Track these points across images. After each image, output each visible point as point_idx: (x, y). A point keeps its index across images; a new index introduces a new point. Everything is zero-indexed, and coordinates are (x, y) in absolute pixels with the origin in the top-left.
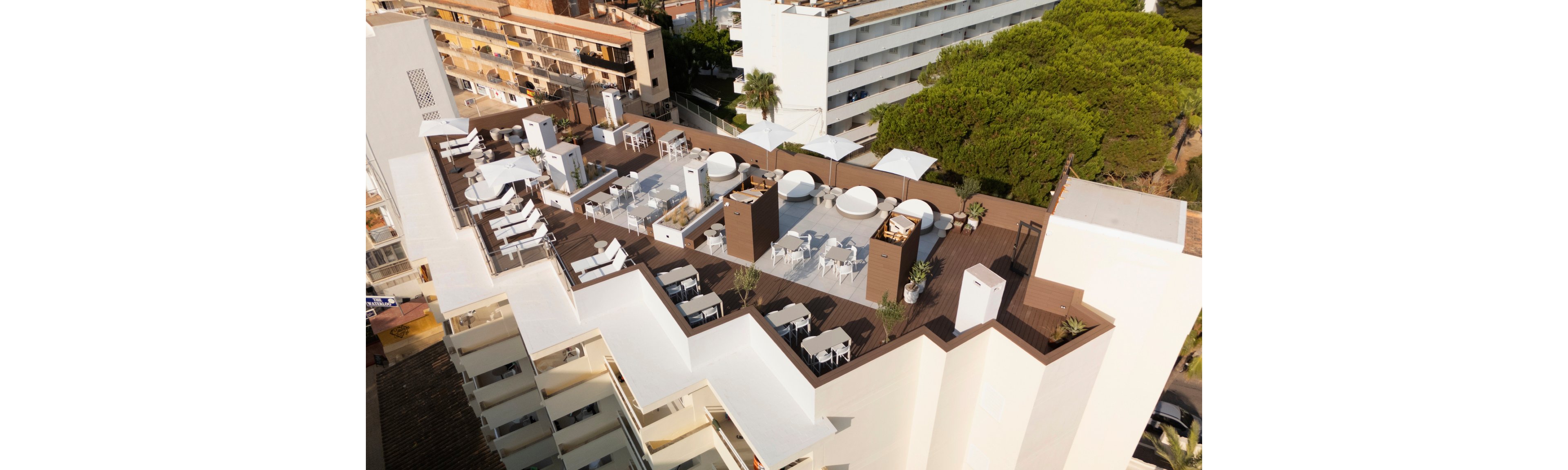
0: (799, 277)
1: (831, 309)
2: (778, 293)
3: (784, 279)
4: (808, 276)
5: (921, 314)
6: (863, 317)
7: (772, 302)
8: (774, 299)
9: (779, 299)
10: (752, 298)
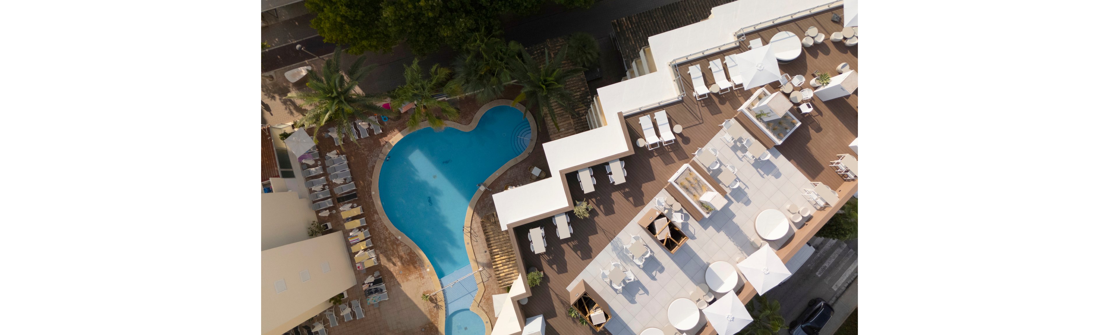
0: (614, 246)
1: (580, 256)
2: (603, 229)
3: (615, 237)
4: (614, 252)
5: (562, 305)
6: (568, 271)
7: (596, 224)
8: (597, 225)
9: (597, 229)
10: (604, 213)
